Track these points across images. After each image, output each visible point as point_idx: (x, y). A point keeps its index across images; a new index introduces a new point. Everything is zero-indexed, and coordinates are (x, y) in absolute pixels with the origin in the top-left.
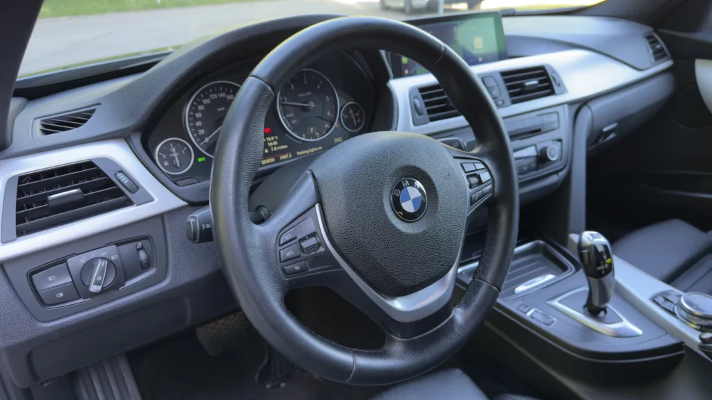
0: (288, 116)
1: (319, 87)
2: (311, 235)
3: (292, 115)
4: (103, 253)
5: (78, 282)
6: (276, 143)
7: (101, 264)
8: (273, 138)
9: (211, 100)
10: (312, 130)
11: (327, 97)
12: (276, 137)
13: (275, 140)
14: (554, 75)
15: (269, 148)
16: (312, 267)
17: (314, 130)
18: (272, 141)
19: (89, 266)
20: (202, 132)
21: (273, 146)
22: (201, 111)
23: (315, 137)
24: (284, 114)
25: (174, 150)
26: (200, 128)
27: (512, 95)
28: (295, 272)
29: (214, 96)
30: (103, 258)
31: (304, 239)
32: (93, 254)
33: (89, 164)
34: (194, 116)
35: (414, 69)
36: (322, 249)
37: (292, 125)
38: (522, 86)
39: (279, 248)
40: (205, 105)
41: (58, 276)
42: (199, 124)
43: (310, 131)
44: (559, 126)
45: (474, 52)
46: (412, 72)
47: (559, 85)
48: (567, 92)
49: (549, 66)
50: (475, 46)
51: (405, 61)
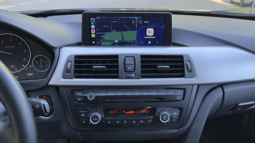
1: (20, 44)
10: (13, 66)
11: (25, 50)
14: (188, 63)
23: (14, 71)
27: (143, 72)
35: (99, 42)
38: (155, 67)
43: (11, 67)
44: (183, 99)
45: (145, 37)
46: (97, 43)
47: (191, 72)
48: (197, 77)
49: (187, 56)
50: (148, 34)
51: (93, 36)
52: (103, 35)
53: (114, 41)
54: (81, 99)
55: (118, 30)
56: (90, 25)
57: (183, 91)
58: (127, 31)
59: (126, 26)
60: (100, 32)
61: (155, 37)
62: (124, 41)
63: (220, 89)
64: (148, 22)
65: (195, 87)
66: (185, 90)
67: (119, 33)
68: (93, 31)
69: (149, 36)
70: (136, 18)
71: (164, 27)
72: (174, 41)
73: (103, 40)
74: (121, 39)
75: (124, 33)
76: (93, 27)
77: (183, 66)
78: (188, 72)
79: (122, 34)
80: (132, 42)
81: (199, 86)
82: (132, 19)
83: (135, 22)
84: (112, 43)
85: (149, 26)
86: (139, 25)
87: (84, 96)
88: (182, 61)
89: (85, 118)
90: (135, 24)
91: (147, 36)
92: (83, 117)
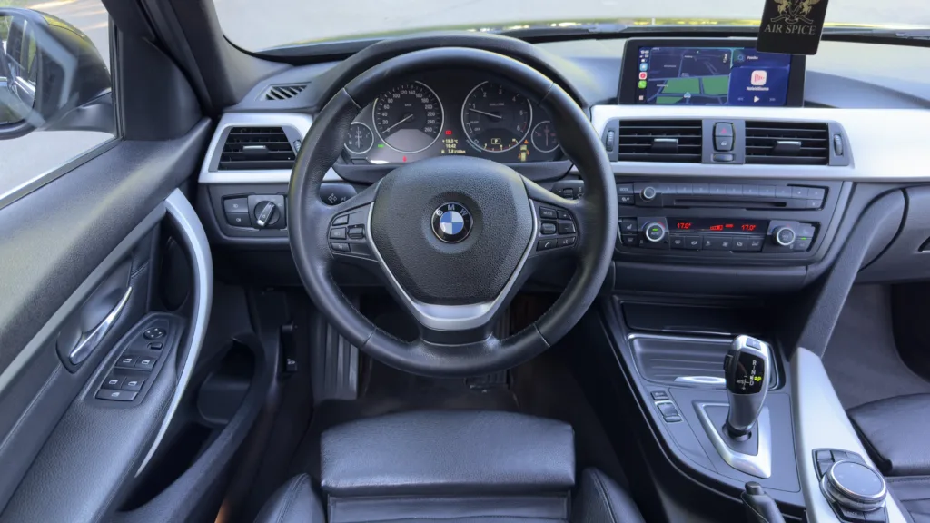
0: (472, 122)
1: (514, 99)
2: (359, 226)
3: (477, 122)
4: (273, 198)
5: (252, 213)
6: (454, 146)
7: (269, 208)
8: (452, 141)
9: (401, 95)
10: (496, 141)
11: (521, 112)
12: (456, 141)
13: (454, 143)
15: (446, 149)
16: (354, 250)
17: (498, 142)
18: (451, 144)
19: (263, 204)
20: (386, 122)
21: (451, 149)
22: (390, 104)
23: (497, 147)
24: (468, 119)
25: (359, 132)
26: (385, 118)
27: (748, 152)
28: (338, 250)
29: (404, 92)
30: (272, 203)
31: (352, 227)
32: (266, 198)
33: (279, 129)
34: (382, 107)
36: (364, 240)
37: (474, 132)
38: (773, 143)
39: (332, 227)
40: (395, 99)
41: (240, 206)
42: (385, 114)
43: (494, 141)
44: (822, 206)
45: (748, 89)
46: (649, 100)
47: (842, 154)
48: (853, 166)
49: (837, 125)
50: (753, 82)
51: (642, 85)
52: (662, 82)
53: (682, 95)
54: (628, 199)
55: (692, 74)
56: (639, 62)
57: (823, 190)
58: (711, 74)
59: (710, 66)
60: (656, 76)
61: (767, 89)
62: (703, 95)
63: (900, 195)
64: (755, 58)
65: (849, 186)
66: (827, 190)
67: (695, 80)
68: (643, 76)
69: (757, 86)
70: (732, 50)
71: (788, 67)
72: (807, 97)
73: (660, 93)
74: (697, 92)
75: (705, 79)
76: (644, 67)
77: (826, 144)
78: (837, 154)
79: (700, 80)
80: (719, 97)
81: (856, 183)
82: (723, 52)
83: (729, 58)
84: (679, 99)
85: (757, 66)
86: (737, 64)
87: (634, 194)
88: (826, 135)
89: (633, 232)
90: (728, 62)
91: (752, 86)
92: (629, 231)
